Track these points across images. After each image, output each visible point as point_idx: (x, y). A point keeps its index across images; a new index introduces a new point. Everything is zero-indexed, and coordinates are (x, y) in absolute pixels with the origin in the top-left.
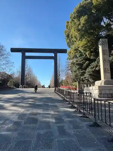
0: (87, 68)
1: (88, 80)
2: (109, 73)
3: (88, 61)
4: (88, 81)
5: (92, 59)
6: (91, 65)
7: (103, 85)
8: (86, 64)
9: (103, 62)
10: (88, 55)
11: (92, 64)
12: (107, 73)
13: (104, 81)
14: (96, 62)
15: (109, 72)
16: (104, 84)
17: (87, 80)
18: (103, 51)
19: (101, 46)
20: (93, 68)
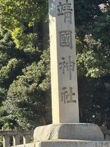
0: (11, 83)
1: (13, 123)
2: (75, 101)
3: (17, 58)
4: (12, 127)
5: (29, 53)
6: (24, 70)
7: (55, 138)
8: (8, 67)
9: (59, 68)
10: (16, 41)
11: (28, 68)
12: (68, 102)
13: (58, 127)
14: (39, 63)
15: (76, 98)
16: (59, 138)
17: (10, 121)
18: (60, 34)
19: (54, 18)
20: (31, 83)
